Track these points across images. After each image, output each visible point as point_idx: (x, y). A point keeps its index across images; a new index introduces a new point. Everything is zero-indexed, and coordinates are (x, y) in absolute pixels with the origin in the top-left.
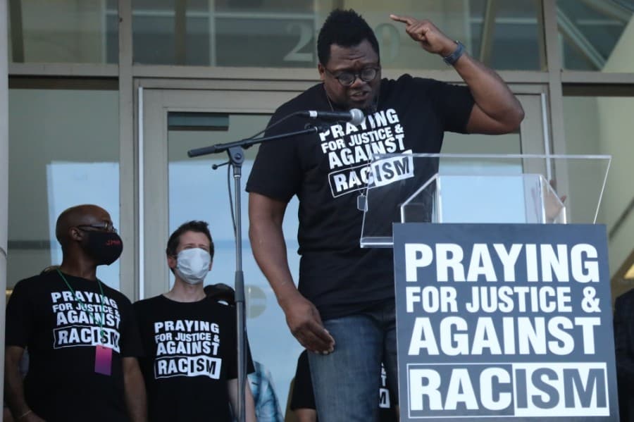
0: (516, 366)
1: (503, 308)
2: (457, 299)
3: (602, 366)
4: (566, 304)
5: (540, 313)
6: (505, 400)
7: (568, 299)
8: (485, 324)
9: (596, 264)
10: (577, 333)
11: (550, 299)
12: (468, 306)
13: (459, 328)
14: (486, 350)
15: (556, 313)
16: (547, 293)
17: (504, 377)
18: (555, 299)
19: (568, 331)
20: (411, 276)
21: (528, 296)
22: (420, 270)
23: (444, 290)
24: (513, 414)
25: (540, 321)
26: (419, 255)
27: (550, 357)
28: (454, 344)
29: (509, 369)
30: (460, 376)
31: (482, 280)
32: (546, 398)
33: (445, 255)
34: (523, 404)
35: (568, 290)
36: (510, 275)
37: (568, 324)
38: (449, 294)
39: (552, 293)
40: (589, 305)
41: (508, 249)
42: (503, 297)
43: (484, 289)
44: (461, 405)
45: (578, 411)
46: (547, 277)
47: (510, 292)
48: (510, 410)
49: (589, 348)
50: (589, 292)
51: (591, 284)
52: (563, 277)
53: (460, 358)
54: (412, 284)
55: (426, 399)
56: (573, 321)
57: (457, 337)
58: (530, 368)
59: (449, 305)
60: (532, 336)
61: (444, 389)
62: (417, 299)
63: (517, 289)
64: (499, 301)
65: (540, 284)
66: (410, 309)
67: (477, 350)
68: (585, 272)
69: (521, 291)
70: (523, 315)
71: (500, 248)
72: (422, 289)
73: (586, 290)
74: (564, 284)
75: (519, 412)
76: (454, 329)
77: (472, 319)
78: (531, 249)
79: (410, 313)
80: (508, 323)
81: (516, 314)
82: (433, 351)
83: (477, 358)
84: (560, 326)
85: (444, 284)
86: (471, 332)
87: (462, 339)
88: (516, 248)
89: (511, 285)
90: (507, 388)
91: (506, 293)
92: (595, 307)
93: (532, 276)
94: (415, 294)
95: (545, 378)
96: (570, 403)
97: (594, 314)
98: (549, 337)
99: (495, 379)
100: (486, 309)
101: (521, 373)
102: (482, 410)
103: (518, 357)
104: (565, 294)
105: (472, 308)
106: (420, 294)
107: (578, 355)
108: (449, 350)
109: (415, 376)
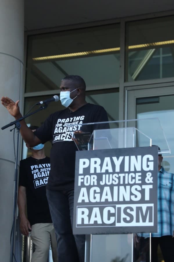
0: (118, 206)
1: (114, 183)
2: (97, 180)
3: (152, 205)
4: (139, 180)
5: (129, 184)
6: (112, 219)
7: (140, 178)
8: (107, 189)
9: (153, 163)
10: (143, 192)
11: (133, 178)
12: (101, 182)
13: (97, 191)
14: (107, 200)
15: (135, 184)
16: (132, 176)
17: (112, 210)
18: (135, 178)
19: (139, 191)
20: (81, 171)
21: (124, 177)
22: (84, 169)
23: (92, 176)
24: (115, 225)
25: (128, 187)
26: (84, 163)
27: (131, 202)
28: (95, 198)
29: (115, 207)
30: (96, 210)
31: (107, 172)
32: (128, 219)
33: (94, 163)
34: (119, 221)
35: (140, 174)
36: (118, 169)
37: (139, 188)
38: (94, 178)
39: (134, 176)
40: (148, 180)
41: (118, 159)
42: (115, 178)
43: (107, 175)
44: (96, 222)
45: (141, 224)
46: (132, 169)
47: (117, 176)
48: (114, 224)
49: (147, 198)
50: (149, 175)
51: (150, 171)
52: (139, 169)
53: (96, 203)
54: (81, 175)
55: (83, 219)
56: (141, 187)
57: (96, 195)
58: (123, 207)
59: (94, 182)
60: (124, 193)
61: (89, 216)
62: (82, 180)
63: (120, 175)
64: (113, 180)
65: (129, 172)
66: (79, 184)
67: (103, 200)
68: (148, 166)
69: (122, 175)
70: (122, 185)
71: (115, 159)
72: (84, 177)
73: (147, 174)
74: (139, 172)
75: (118, 225)
76: (95, 192)
77: (102, 188)
78: (127, 158)
79: (79, 186)
80: (116, 188)
81: (119, 185)
82: (87, 201)
83: (103, 203)
84: (136, 189)
85: (93, 174)
86: (101, 193)
87: (98, 196)
88: (121, 158)
89: (118, 173)
90: (113, 215)
91: (115, 177)
92: (151, 181)
93: (126, 169)
94: (82, 179)
95: (128, 211)
96: (138, 221)
97: (150, 184)
98: (131, 194)
99: (109, 211)
100: (108, 183)
101: (119, 209)
102: (103, 224)
103: (119, 202)
104: (139, 176)
105: (102, 183)
106: (83, 179)
107: (142, 201)
108: (93, 200)
109: (79, 211)
